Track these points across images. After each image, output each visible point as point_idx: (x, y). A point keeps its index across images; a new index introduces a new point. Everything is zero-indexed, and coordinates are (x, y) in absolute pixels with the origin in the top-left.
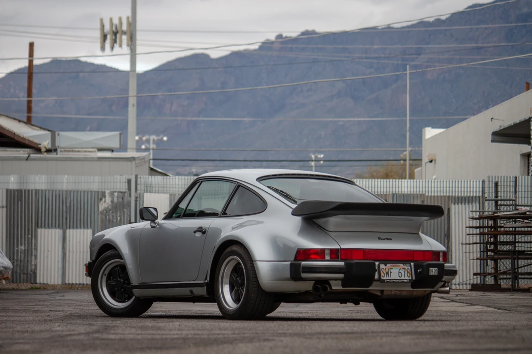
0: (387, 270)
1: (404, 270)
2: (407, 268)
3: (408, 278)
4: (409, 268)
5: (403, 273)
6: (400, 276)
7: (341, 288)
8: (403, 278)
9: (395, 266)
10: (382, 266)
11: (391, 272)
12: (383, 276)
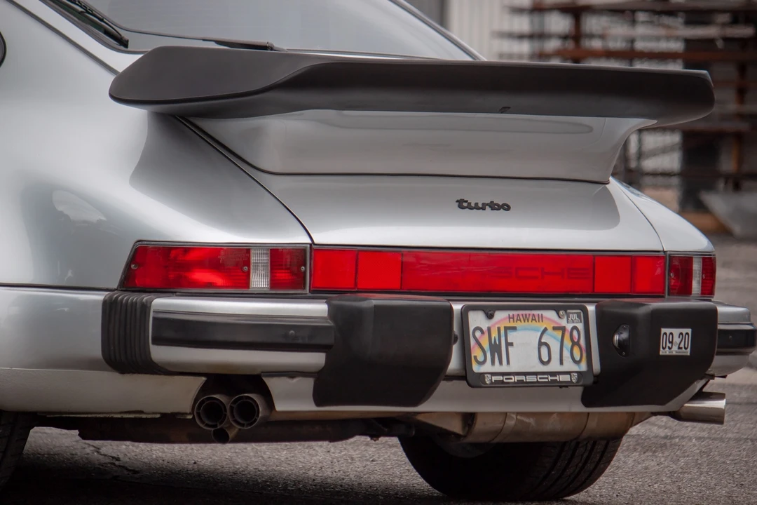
0: (494, 335)
1: (559, 334)
2: (569, 327)
3: (575, 368)
4: (580, 326)
5: (555, 347)
6: (545, 359)
7: (313, 407)
8: (554, 366)
9: (526, 318)
10: (477, 320)
11: (509, 344)
12: (481, 358)
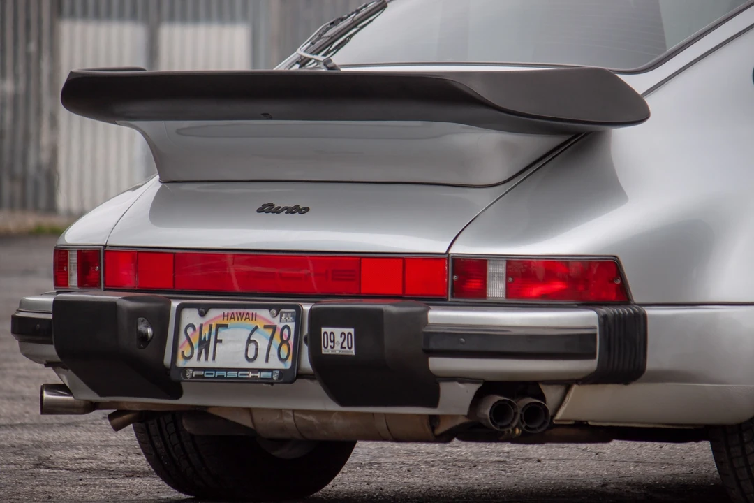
0: (206, 332)
1: (269, 332)
2: (280, 326)
3: (281, 366)
4: (292, 325)
5: (263, 344)
6: (251, 355)
8: (260, 363)
9: (240, 317)
10: (190, 317)
11: (218, 341)
12: (187, 354)
